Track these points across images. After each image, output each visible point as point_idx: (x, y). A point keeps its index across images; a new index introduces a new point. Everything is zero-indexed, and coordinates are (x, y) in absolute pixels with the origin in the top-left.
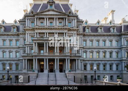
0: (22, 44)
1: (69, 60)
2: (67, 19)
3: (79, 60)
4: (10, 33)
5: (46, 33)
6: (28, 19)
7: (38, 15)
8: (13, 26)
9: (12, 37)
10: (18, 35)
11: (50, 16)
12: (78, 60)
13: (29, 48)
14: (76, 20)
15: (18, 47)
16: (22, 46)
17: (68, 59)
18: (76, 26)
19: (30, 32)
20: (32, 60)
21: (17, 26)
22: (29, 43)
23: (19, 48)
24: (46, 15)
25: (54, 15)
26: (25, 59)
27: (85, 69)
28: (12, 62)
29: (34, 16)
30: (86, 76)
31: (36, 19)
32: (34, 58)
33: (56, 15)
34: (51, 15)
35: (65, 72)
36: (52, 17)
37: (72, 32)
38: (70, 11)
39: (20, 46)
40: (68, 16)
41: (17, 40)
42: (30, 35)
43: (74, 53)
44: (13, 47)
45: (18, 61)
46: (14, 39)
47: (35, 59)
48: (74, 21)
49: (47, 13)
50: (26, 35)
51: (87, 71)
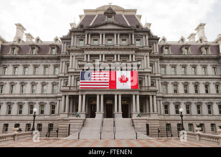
0: (63, 72)
1: (138, 97)
2: (133, 36)
3: (155, 97)
4: (45, 56)
5: (102, 55)
6: (74, 36)
7: (90, 30)
8: (52, 46)
9: (49, 61)
10: (58, 59)
11: (108, 32)
12: (153, 96)
13: (73, 77)
14: (147, 37)
15: (56, 76)
16: (63, 75)
17: (136, 95)
18: (148, 45)
19: (77, 54)
20: (77, 97)
21: (57, 46)
22: (74, 70)
23: (58, 78)
24: (102, 30)
25: (113, 30)
26: (65, 96)
27: (167, 112)
28: (45, 101)
29: (84, 31)
30: (168, 125)
31: (86, 36)
32: (80, 93)
33: (117, 30)
34: (110, 29)
35: (131, 117)
36: (112, 32)
37: (143, 54)
38: (137, 24)
39: (60, 75)
40: (136, 31)
41: (56, 66)
42: (76, 59)
43: (146, 85)
44: (50, 76)
45: (55, 99)
46: (52, 64)
47: (82, 95)
48: (144, 37)
49: (104, 27)
50: (71, 58)
51: (169, 115)
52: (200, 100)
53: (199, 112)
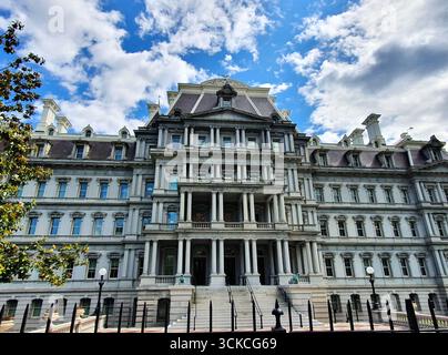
0: (139, 193)
1: (286, 244)
2: (268, 133)
3: (315, 245)
4: (105, 163)
6: (164, 130)
7: (192, 120)
8: (118, 145)
9: (110, 172)
10: (129, 169)
11: (224, 125)
12: (311, 243)
13: (161, 205)
14: (292, 137)
15: (124, 202)
16: (138, 200)
17: (282, 242)
18: (293, 150)
21: (126, 144)
22: (162, 192)
23: (128, 205)
24: (216, 121)
25: (234, 122)
27: (330, 272)
29: (182, 122)
31: (186, 130)
32: (180, 237)
33: (241, 122)
34: (228, 121)
35: (277, 283)
36: (232, 126)
39: (132, 200)
40: (272, 126)
41: (124, 184)
43: (295, 223)
44: (110, 202)
46: (115, 179)
48: (286, 136)
49: (218, 117)
50: (157, 168)
51: (335, 278)
52: (387, 250)
53: (386, 272)
